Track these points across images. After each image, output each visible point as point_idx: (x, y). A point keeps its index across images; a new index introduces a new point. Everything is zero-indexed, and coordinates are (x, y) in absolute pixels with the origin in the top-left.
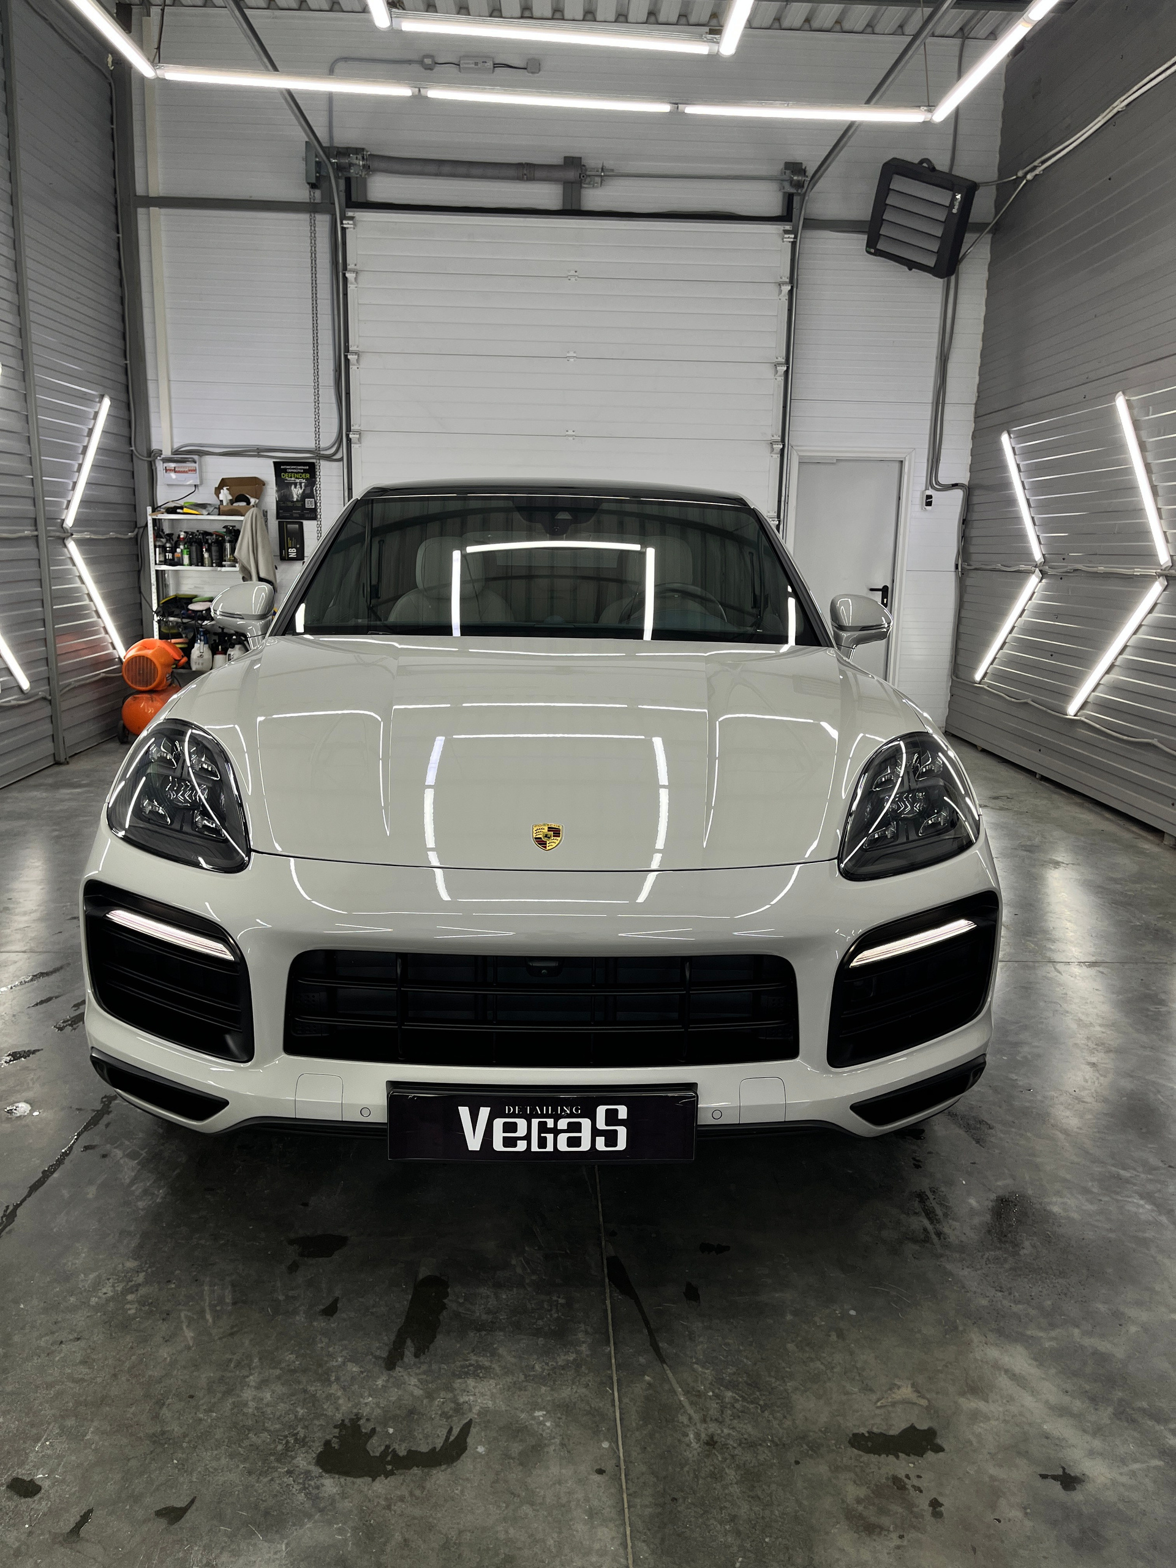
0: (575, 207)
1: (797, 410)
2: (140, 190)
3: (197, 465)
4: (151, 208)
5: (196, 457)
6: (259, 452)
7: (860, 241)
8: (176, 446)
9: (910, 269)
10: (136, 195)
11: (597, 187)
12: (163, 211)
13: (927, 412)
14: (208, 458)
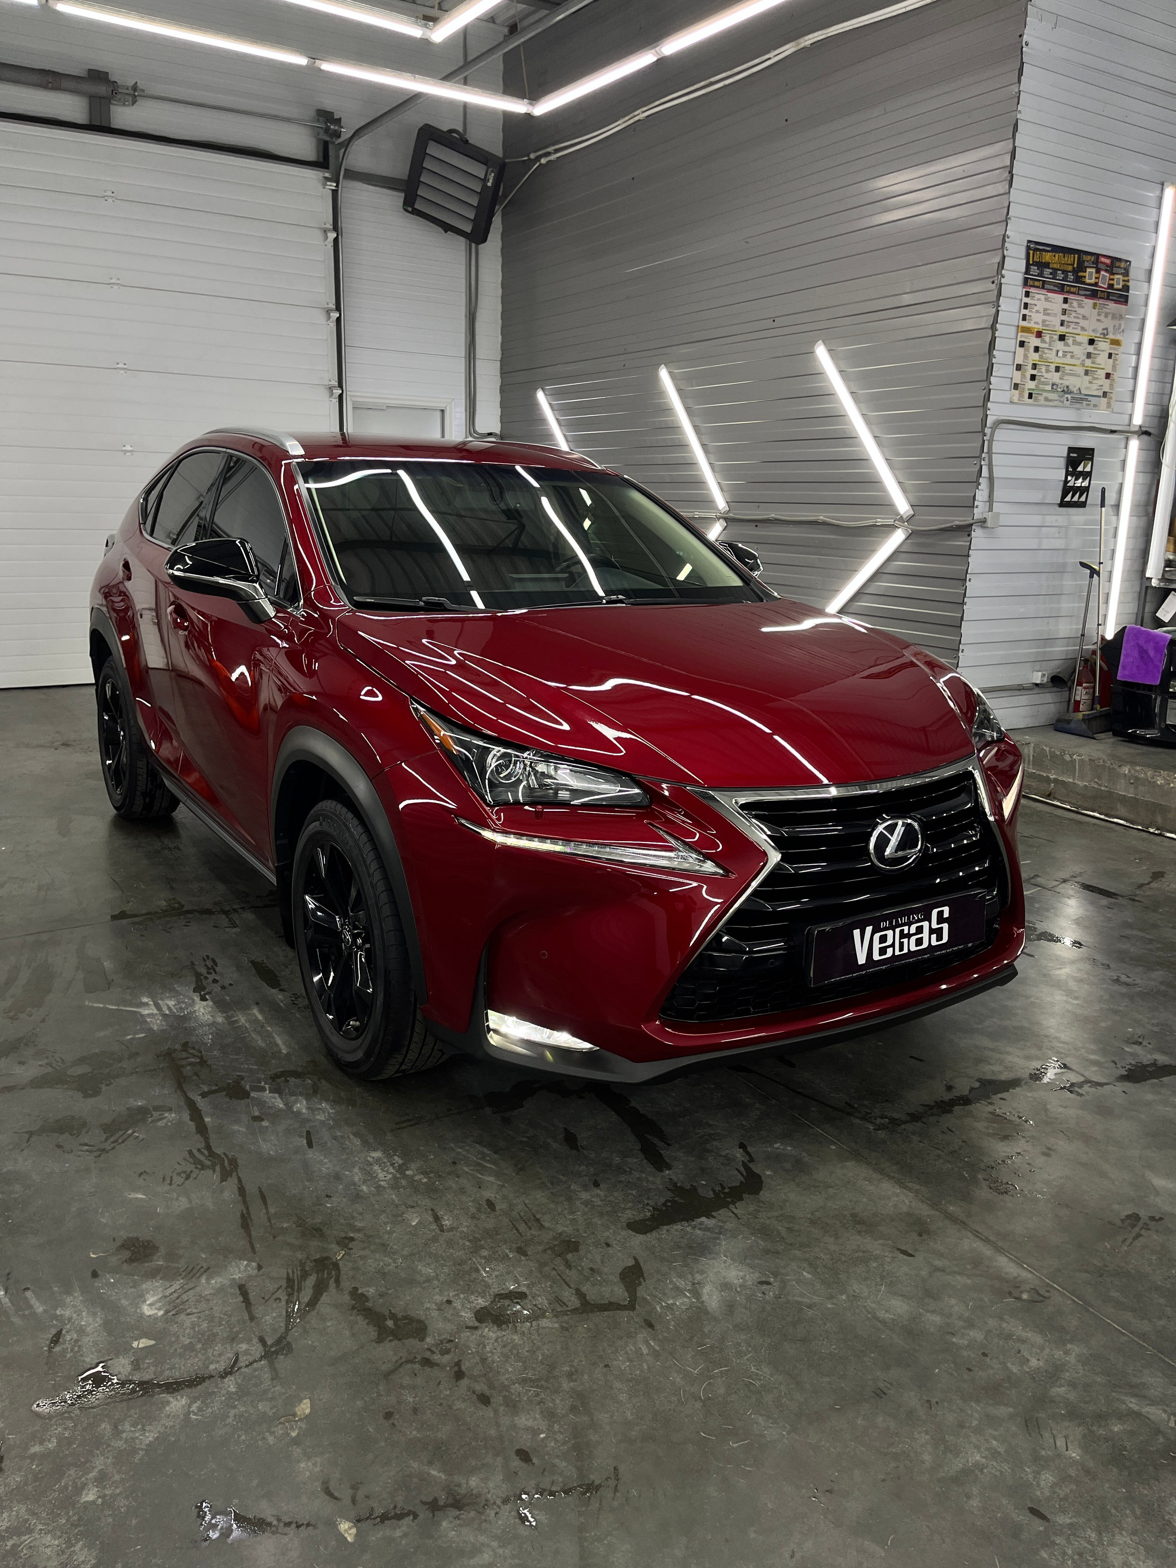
0: (104, 124)
1: (350, 356)
7: (397, 198)
9: (446, 232)
11: (128, 105)
13: (461, 366)
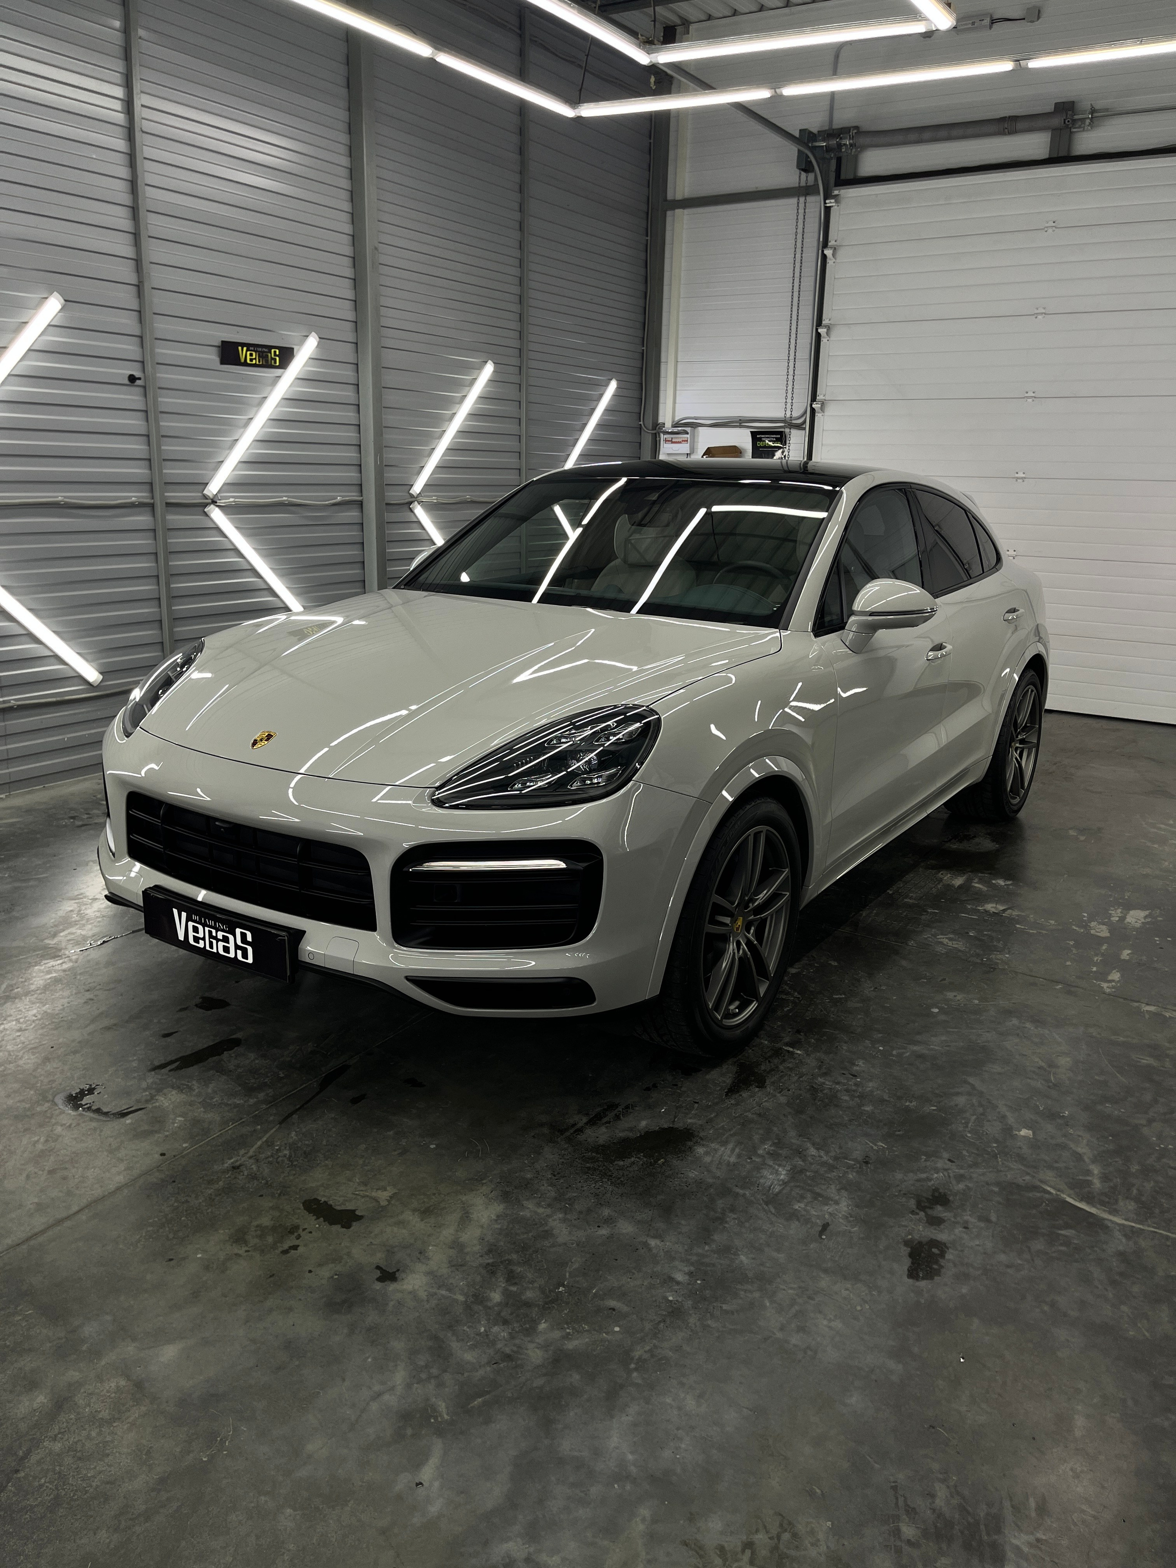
0: (1065, 154)
2: (670, 196)
3: (688, 436)
4: (677, 211)
5: (688, 429)
6: (739, 423)
8: (677, 419)
10: (666, 200)
11: (1093, 130)
12: (686, 211)
14: (701, 429)
